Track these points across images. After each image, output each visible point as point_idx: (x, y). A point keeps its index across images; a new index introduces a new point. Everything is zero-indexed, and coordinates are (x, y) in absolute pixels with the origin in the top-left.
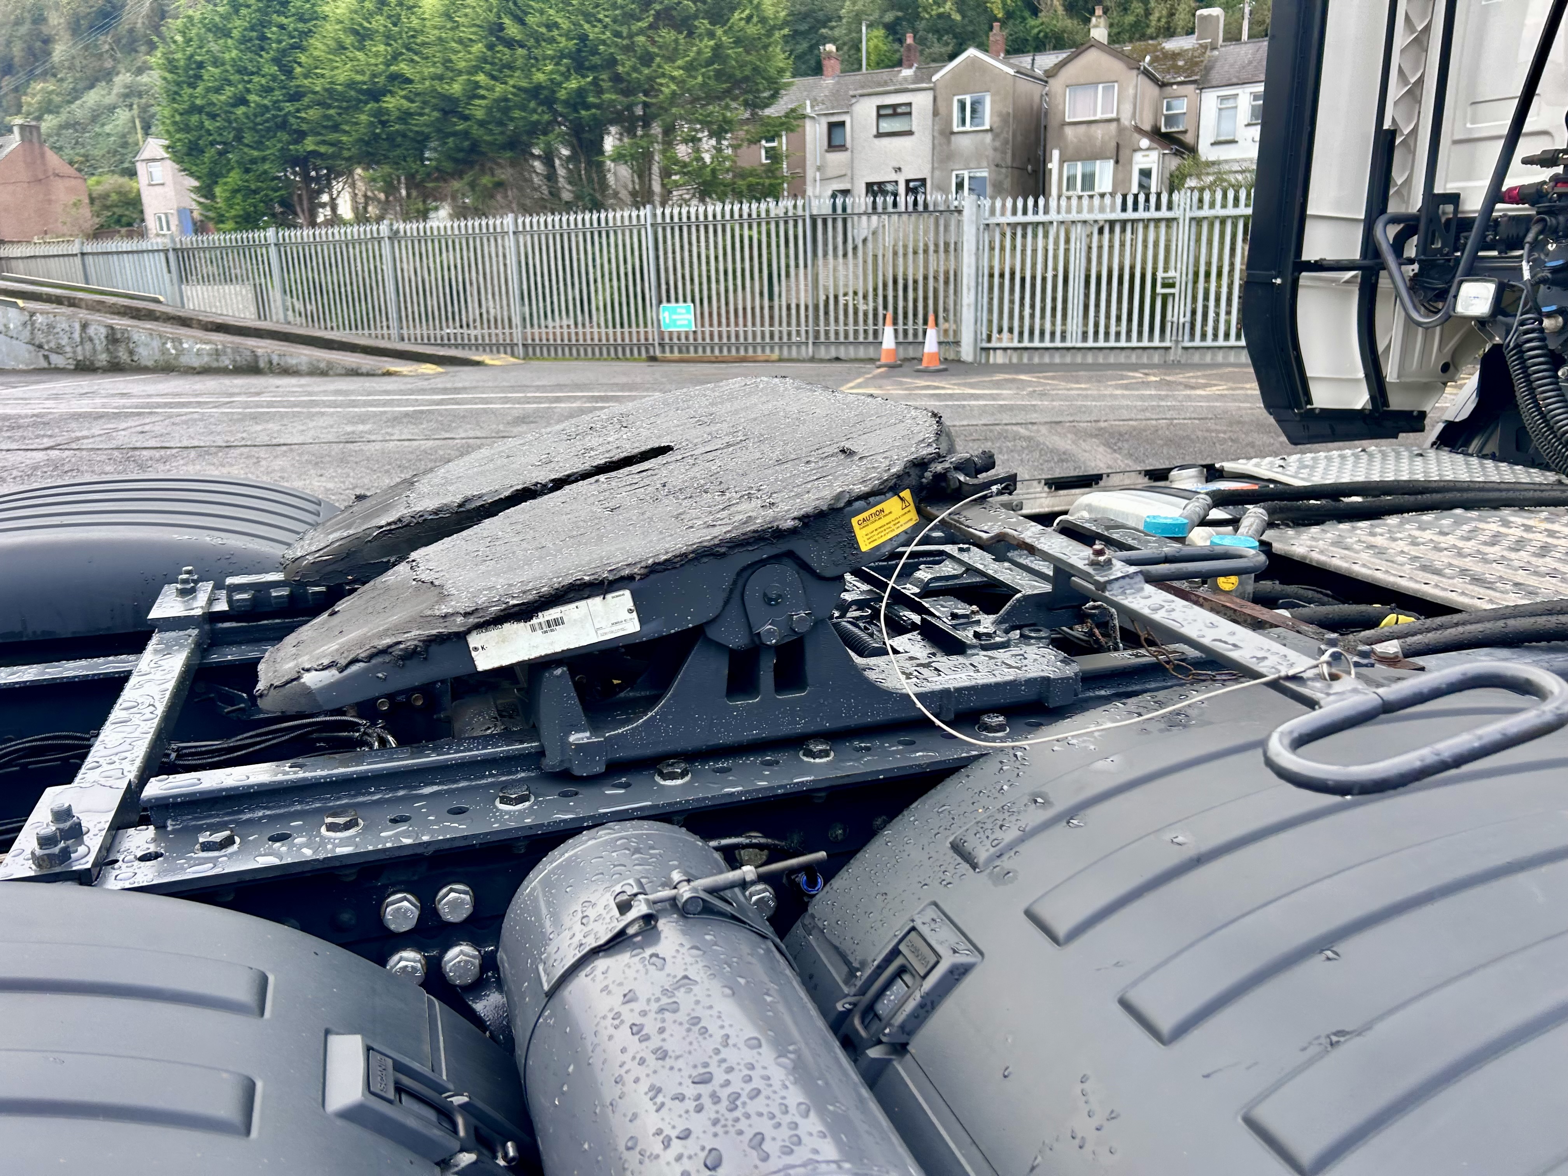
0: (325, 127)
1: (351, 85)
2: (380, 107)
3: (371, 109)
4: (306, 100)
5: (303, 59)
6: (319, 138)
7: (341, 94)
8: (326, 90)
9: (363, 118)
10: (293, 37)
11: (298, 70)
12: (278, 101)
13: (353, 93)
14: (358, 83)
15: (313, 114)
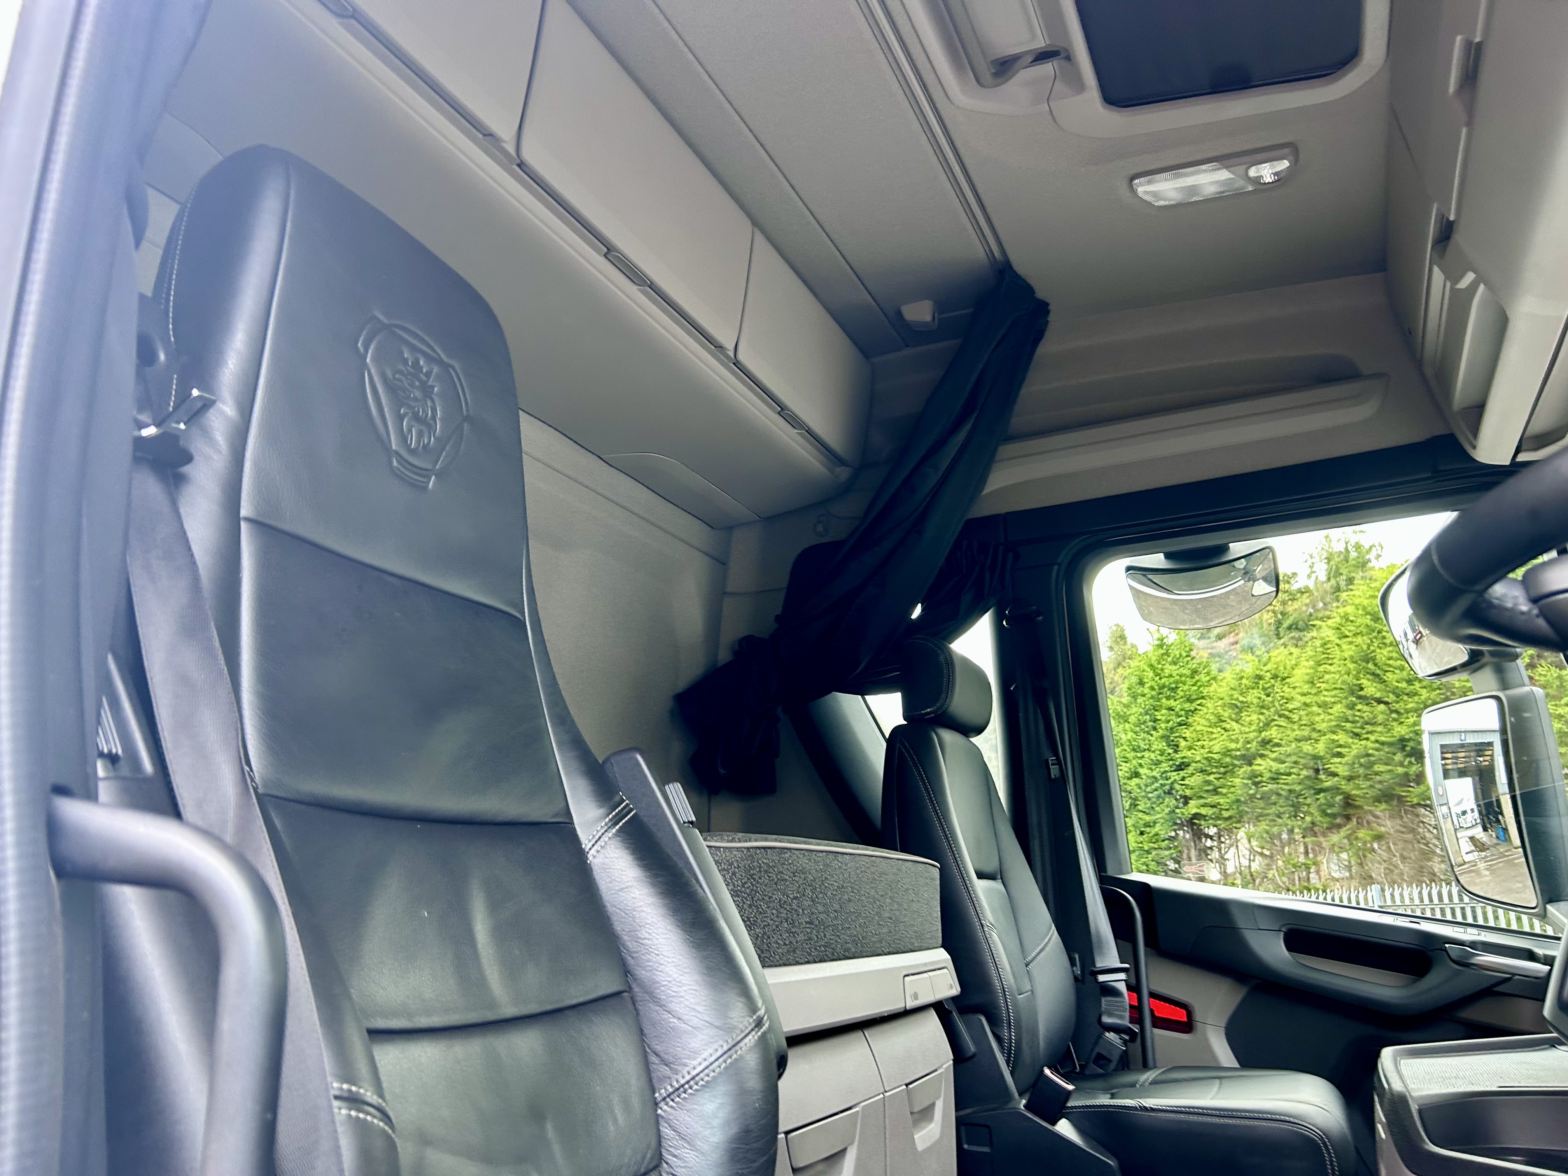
0: (1207, 791)
1: (1227, 752)
2: (1253, 770)
3: (1245, 772)
4: (1190, 770)
5: (1187, 734)
6: (1202, 801)
7: (1219, 761)
8: (1207, 759)
9: (1237, 781)
10: (1181, 716)
11: (1183, 743)
12: (1166, 772)
13: (1228, 760)
14: (1232, 750)
15: (1195, 780)
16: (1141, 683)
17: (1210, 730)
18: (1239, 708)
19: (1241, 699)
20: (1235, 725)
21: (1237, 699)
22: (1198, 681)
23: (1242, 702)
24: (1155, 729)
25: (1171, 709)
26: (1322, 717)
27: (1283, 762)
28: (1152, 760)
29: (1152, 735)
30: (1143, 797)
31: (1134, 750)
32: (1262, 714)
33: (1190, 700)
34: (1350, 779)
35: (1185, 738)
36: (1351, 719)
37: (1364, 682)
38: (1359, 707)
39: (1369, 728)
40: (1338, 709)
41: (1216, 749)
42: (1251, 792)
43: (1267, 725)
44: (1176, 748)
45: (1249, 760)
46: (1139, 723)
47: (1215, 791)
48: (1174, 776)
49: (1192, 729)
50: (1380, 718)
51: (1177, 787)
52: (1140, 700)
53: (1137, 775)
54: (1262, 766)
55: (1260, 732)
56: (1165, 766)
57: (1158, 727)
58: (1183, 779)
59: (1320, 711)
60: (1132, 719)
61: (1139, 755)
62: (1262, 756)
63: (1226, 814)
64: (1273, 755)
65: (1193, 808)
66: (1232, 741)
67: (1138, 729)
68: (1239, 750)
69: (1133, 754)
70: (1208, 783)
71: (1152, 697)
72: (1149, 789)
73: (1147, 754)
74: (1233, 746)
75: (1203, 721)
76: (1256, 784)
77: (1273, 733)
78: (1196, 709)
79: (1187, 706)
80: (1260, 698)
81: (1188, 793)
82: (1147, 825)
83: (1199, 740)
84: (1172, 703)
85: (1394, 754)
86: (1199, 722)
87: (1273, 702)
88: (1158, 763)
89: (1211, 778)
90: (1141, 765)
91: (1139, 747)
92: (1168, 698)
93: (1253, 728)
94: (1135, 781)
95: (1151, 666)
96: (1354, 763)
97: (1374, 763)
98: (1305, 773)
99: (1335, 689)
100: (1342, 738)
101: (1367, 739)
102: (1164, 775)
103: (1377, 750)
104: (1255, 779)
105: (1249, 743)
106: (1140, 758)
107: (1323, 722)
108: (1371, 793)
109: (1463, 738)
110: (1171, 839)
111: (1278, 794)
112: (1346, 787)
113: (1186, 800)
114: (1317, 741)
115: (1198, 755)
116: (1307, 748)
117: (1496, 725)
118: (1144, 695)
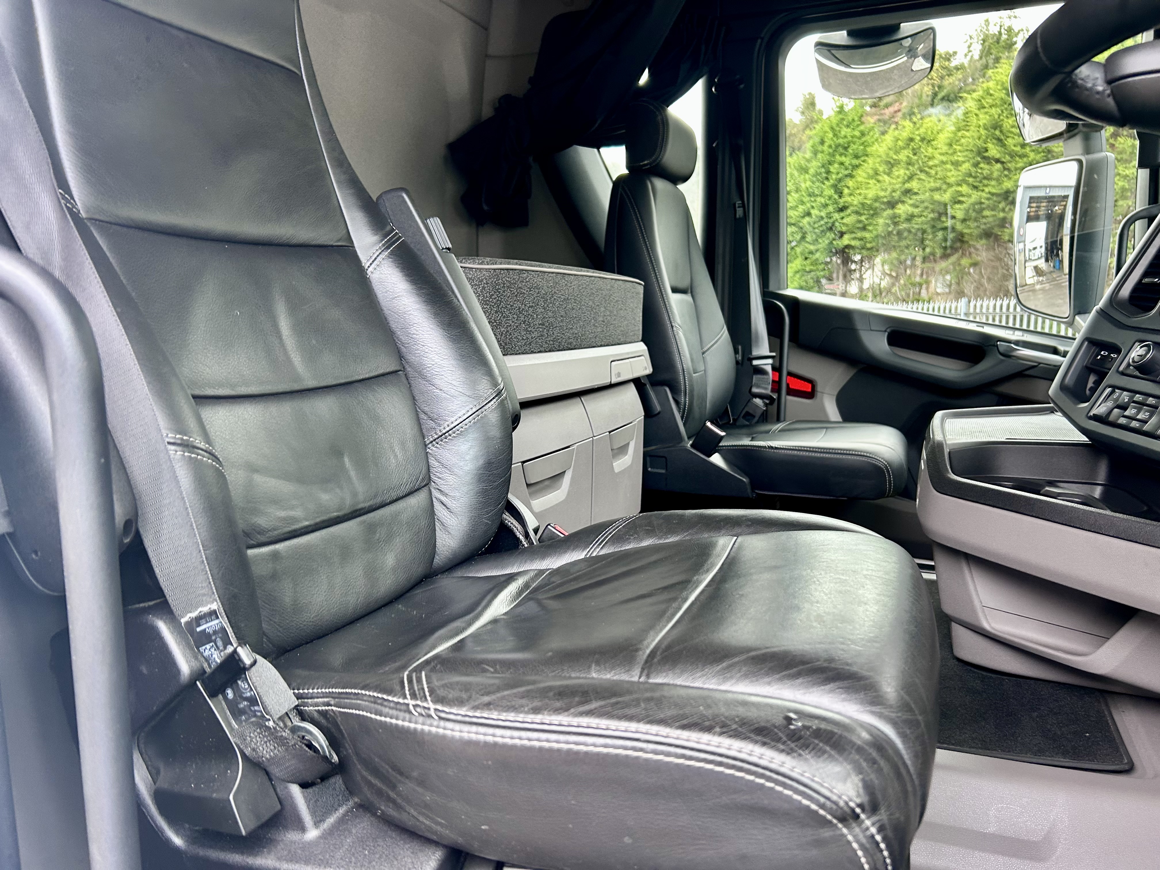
16: (822, 142)
17: (867, 181)
18: (891, 165)
19: (895, 157)
20: (886, 178)
21: (892, 158)
22: (865, 141)
23: (895, 160)
24: (827, 179)
25: (842, 164)
26: (953, 173)
27: (917, 207)
28: (822, 204)
29: (824, 184)
30: (811, 232)
31: (810, 195)
32: (908, 169)
33: (857, 157)
34: (964, 221)
35: (848, 188)
36: (973, 174)
37: (990, 145)
38: (982, 165)
39: (985, 182)
40: (966, 167)
41: (870, 196)
42: (890, 229)
43: (910, 178)
44: (841, 194)
45: (892, 204)
46: (817, 174)
47: (864, 228)
48: (836, 216)
49: (854, 180)
50: (996, 174)
51: (837, 224)
52: (820, 156)
53: (809, 214)
54: (902, 210)
55: (904, 183)
56: (831, 208)
57: (829, 177)
58: (842, 218)
59: (952, 168)
60: (812, 171)
61: (812, 199)
62: (903, 202)
63: (869, 245)
64: (911, 202)
65: (846, 240)
66: (882, 190)
67: (814, 179)
68: (886, 197)
69: (808, 198)
70: (860, 222)
71: (829, 154)
72: (816, 226)
73: (819, 199)
74: (882, 194)
75: (864, 175)
76: (896, 224)
77: (914, 185)
78: (860, 165)
79: (855, 162)
80: (908, 157)
81: (844, 229)
82: (811, 253)
83: (858, 188)
84: (843, 159)
85: (1000, 203)
86: (861, 175)
87: (917, 160)
88: (826, 206)
89: (863, 218)
90: (813, 207)
91: (813, 193)
92: (841, 155)
93: (899, 180)
94: (807, 219)
95: (832, 128)
96: (969, 209)
97: (984, 209)
98: (932, 215)
99: (967, 150)
100: (964, 189)
101: (983, 191)
102: (829, 216)
103: (988, 199)
104: (895, 220)
105: (894, 191)
106: (812, 201)
107: (953, 176)
108: (976, 232)
109: (1048, 191)
110: (827, 263)
111: (910, 231)
112: (959, 227)
113: (842, 234)
114: (945, 191)
115: (855, 201)
116: (937, 197)
117: (1073, 182)
118: (822, 152)
